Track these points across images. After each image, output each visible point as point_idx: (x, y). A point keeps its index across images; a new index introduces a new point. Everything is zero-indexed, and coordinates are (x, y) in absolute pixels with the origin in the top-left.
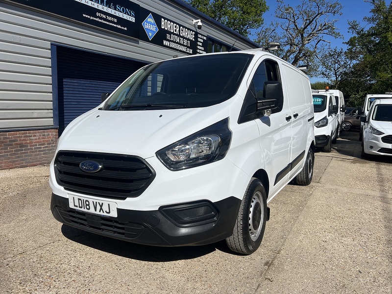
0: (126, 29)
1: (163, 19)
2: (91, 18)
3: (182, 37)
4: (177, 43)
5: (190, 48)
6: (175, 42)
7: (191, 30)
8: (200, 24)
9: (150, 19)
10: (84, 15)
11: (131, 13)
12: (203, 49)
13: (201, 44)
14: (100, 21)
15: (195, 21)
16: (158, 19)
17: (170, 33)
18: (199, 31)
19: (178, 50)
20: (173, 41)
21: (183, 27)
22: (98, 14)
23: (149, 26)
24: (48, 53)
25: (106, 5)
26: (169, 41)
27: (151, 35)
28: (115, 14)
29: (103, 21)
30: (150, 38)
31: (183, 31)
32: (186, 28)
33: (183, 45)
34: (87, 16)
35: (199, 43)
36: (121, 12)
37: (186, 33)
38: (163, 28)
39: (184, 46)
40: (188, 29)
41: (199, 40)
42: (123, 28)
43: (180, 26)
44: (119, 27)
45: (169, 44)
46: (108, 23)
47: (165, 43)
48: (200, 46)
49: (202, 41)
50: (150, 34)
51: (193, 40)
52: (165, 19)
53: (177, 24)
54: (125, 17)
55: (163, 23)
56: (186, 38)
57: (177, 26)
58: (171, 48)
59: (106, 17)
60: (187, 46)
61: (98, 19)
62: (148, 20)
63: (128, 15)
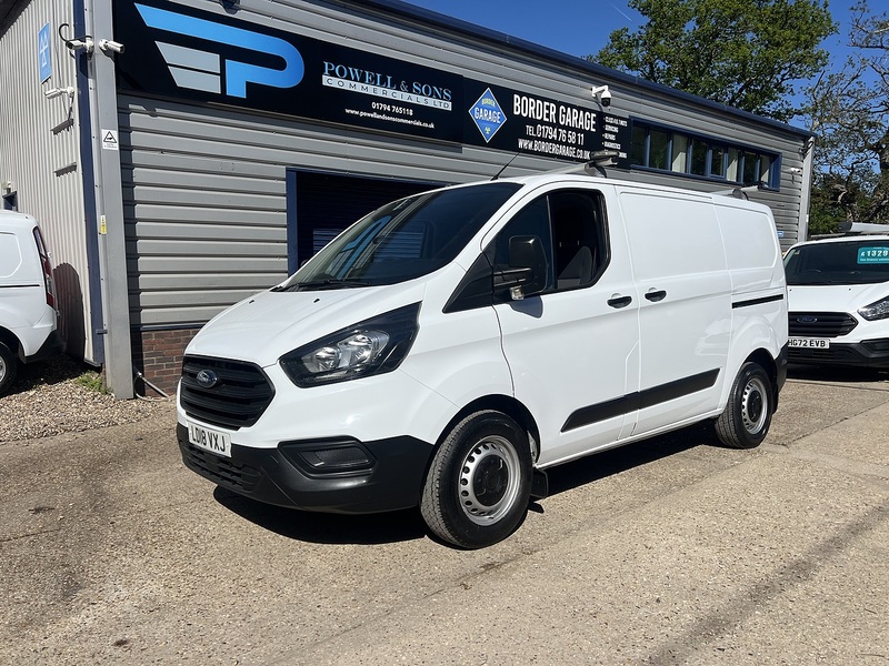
0: (432, 126)
1: (516, 96)
2: (362, 114)
3: (563, 127)
4: (553, 141)
5: (584, 148)
6: (548, 140)
7: (585, 110)
8: (607, 94)
9: (488, 99)
10: (347, 111)
11: (442, 94)
12: (618, 146)
13: (613, 137)
14: (379, 117)
15: (596, 90)
16: (504, 97)
17: (534, 122)
18: (605, 110)
19: (553, 156)
20: (541, 139)
21: (567, 105)
22: (374, 105)
23: (487, 114)
24: (282, 186)
25: (392, 86)
26: (533, 139)
27: (488, 133)
29: (384, 117)
30: (488, 137)
31: (566, 114)
32: (572, 107)
33: (567, 144)
34: (352, 112)
35: (606, 136)
36: (422, 94)
37: (575, 118)
38: (516, 113)
39: (571, 145)
40: (579, 109)
41: (608, 128)
42: (426, 125)
43: (558, 104)
44: (417, 124)
45: (530, 146)
46: (394, 119)
47: (522, 143)
48: (609, 141)
49: (616, 130)
50: (488, 130)
51: (593, 130)
52: (521, 94)
53: (551, 101)
54: (432, 102)
55: (516, 104)
56: (573, 129)
57: (552, 105)
58: (537, 153)
59: (392, 109)
60: (577, 146)
61: (374, 115)
62: (483, 102)
63: (438, 98)
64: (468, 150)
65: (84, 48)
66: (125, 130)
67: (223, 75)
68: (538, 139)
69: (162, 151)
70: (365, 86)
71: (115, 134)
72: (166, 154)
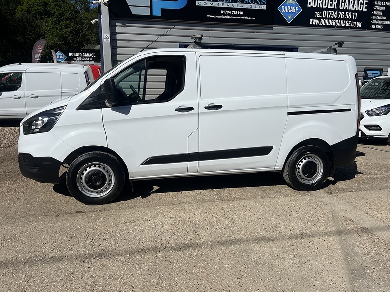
0: (254, 18)
2: (216, 16)
3: (342, 10)
4: (334, 18)
5: (357, 21)
6: (330, 19)
9: (290, 2)
10: (208, 16)
11: (261, 2)
12: (384, 18)
13: (380, 13)
14: (224, 17)
17: (321, 10)
19: (334, 27)
20: (326, 18)
22: (222, 12)
23: (289, 8)
25: (232, 1)
26: (319, 19)
27: (289, 18)
28: (242, 7)
29: (227, 17)
30: (289, 20)
31: (344, 3)
33: (344, 19)
34: (211, 16)
35: (375, 12)
36: (249, 3)
37: (351, 5)
38: (308, 6)
39: (346, 20)
41: (377, 8)
42: (250, 18)
44: (247, 18)
45: (318, 23)
46: (232, 17)
47: (312, 22)
48: (377, 15)
49: (383, 8)
50: (289, 17)
51: (365, 10)
54: (254, 7)
55: (309, 2)
56: (349, 11)
58: (323, 26)
59: (231, 12)
60: (352, 20)
61: (222, 16)
62: (287, 3)
63: (258, 4)
64: (276, 28)
65: (98, 3)
66: (113, 33)
67: (151, 7)
68: (323, 18)
69: (128, 40)
70: (217, 3)
71: (109, 35)
72: (130, 42)
